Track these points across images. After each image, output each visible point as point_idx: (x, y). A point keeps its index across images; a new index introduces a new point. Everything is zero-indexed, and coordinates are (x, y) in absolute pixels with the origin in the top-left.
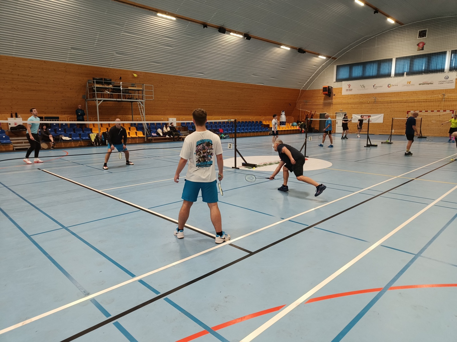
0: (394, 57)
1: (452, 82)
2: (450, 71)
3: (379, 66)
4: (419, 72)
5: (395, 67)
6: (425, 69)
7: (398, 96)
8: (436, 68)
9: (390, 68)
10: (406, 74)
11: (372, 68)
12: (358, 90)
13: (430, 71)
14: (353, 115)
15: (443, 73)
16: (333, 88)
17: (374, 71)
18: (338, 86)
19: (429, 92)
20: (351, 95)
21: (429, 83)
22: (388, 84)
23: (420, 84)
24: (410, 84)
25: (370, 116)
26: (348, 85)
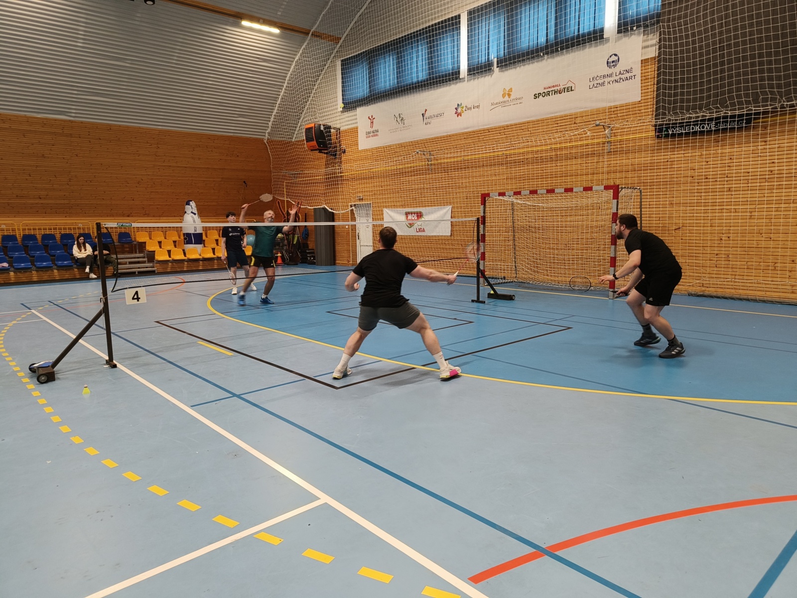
0: (464, 8)
1: (631, 78)
2: (619, 32)
3: (431, 48)
4: (532, 52)
5: (468, 44)
6: (547, 39)
7: (482, 142)
8: (579, 28)
9: (456, 51)
10: (498, 64)
11: (414, 55)
12: (391, 132)
13: (562, 42)
14: (386, 211)
15: (600, 45)
16: (339, 130)
17: (420, 65)
18: (349, 125)
19: (564, 121)
20: (376, 148)
21: (562, 87)
22: (458, 105)
23: (536, 97)
24: (509, 97)
25: (420, 213)
26: (369, 119)
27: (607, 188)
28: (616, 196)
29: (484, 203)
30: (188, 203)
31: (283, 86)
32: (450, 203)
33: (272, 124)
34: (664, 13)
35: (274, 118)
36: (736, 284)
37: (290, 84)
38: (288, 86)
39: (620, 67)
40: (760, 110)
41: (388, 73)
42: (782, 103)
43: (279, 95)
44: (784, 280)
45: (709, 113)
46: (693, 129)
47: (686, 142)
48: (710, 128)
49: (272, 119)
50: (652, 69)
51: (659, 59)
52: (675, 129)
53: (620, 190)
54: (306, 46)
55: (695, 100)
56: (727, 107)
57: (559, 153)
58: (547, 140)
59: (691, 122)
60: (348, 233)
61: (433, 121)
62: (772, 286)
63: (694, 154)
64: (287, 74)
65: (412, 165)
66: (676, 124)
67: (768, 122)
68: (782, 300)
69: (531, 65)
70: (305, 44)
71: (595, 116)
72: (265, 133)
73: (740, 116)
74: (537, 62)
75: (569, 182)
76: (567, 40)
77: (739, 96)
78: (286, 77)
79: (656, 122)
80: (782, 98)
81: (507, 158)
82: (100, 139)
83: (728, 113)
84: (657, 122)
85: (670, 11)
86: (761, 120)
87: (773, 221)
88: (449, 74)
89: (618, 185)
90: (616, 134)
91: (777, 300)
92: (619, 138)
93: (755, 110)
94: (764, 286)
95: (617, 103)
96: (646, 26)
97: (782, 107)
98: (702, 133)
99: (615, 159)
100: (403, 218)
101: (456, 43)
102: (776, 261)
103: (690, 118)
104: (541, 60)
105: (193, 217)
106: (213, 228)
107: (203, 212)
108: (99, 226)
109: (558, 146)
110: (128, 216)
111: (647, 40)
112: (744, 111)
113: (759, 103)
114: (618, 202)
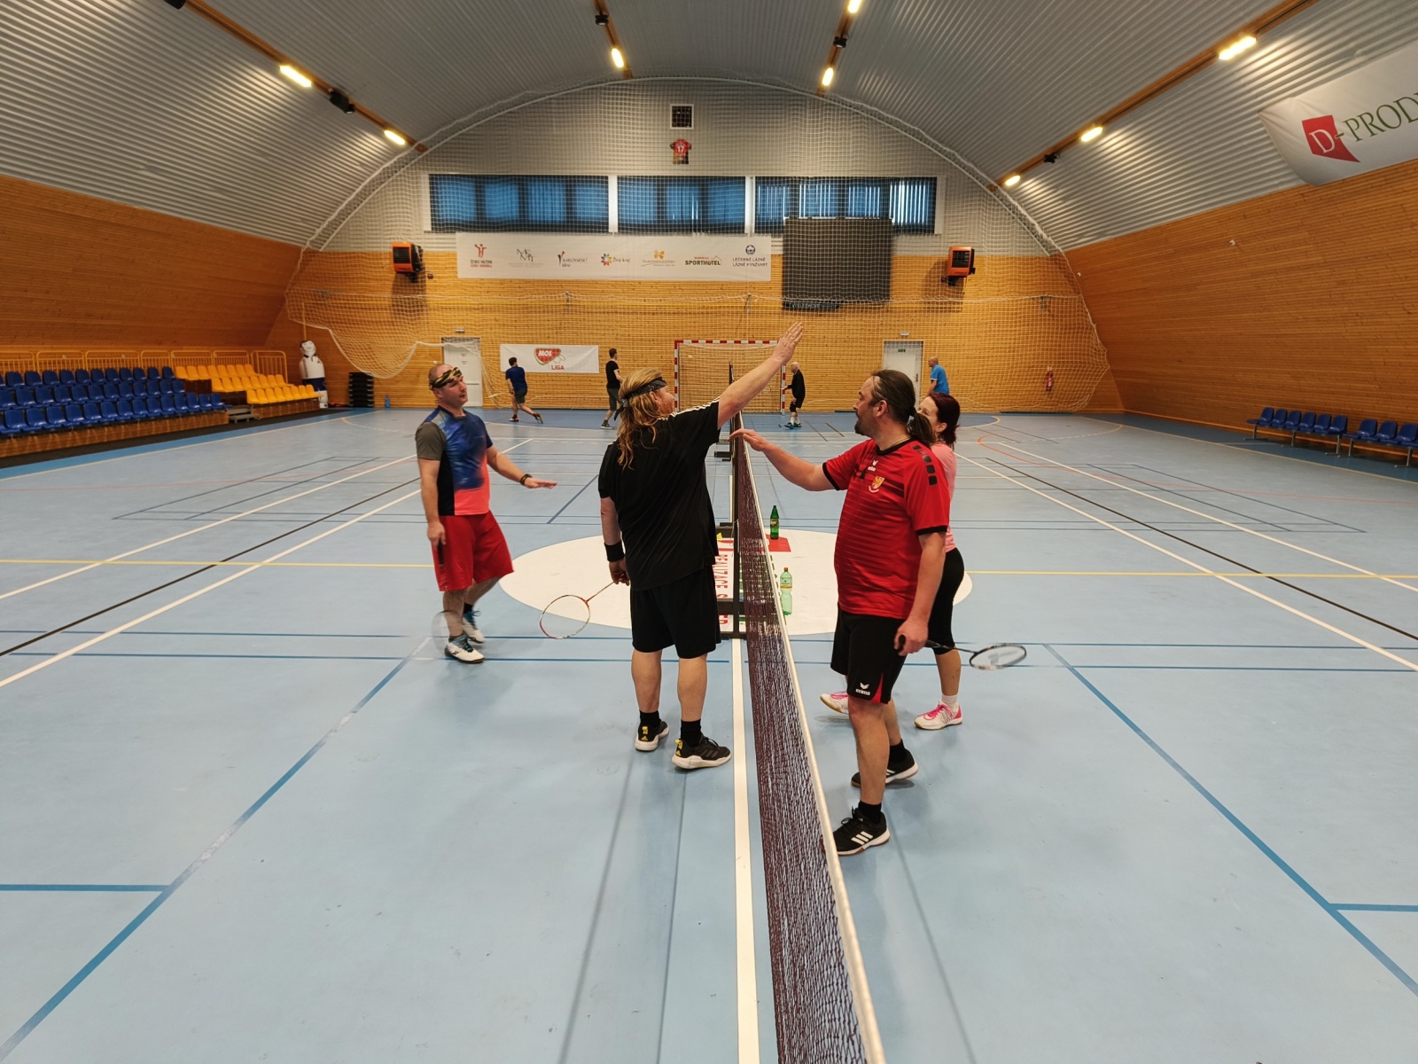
0: (612, 171)
1: (764, 264)
2: (756, 232)
3: (571, 196)
4: (683, 226)
5: (618, 204)
6: (696, 220)
7: (633, 292)
8: (724, 219)
9: (602, 206)
12: (512, 266)
13: (710, 225)
14: (504, 346)
15: (740, 235)
17: (556, 207)
18: (440, 248)
20: (488, 280)
21: (710, 260)
22: (605, 255)
24: (662, 259)
25: (558, 351)
26: (477, 247)
39: (756, 256)
50: (779, 262)
51: (784, 257)
52: (795, 305)
61: (572, 264)
66: (798, 303)
69: (682, 236)
73: (834, 302)
76: (714, 225)
79: (783, 299)
88: (598, 224)
92: (757, 305)
96: (774, 232)
98: (813, 309)
101: (602, 198)
111: (775, 242)
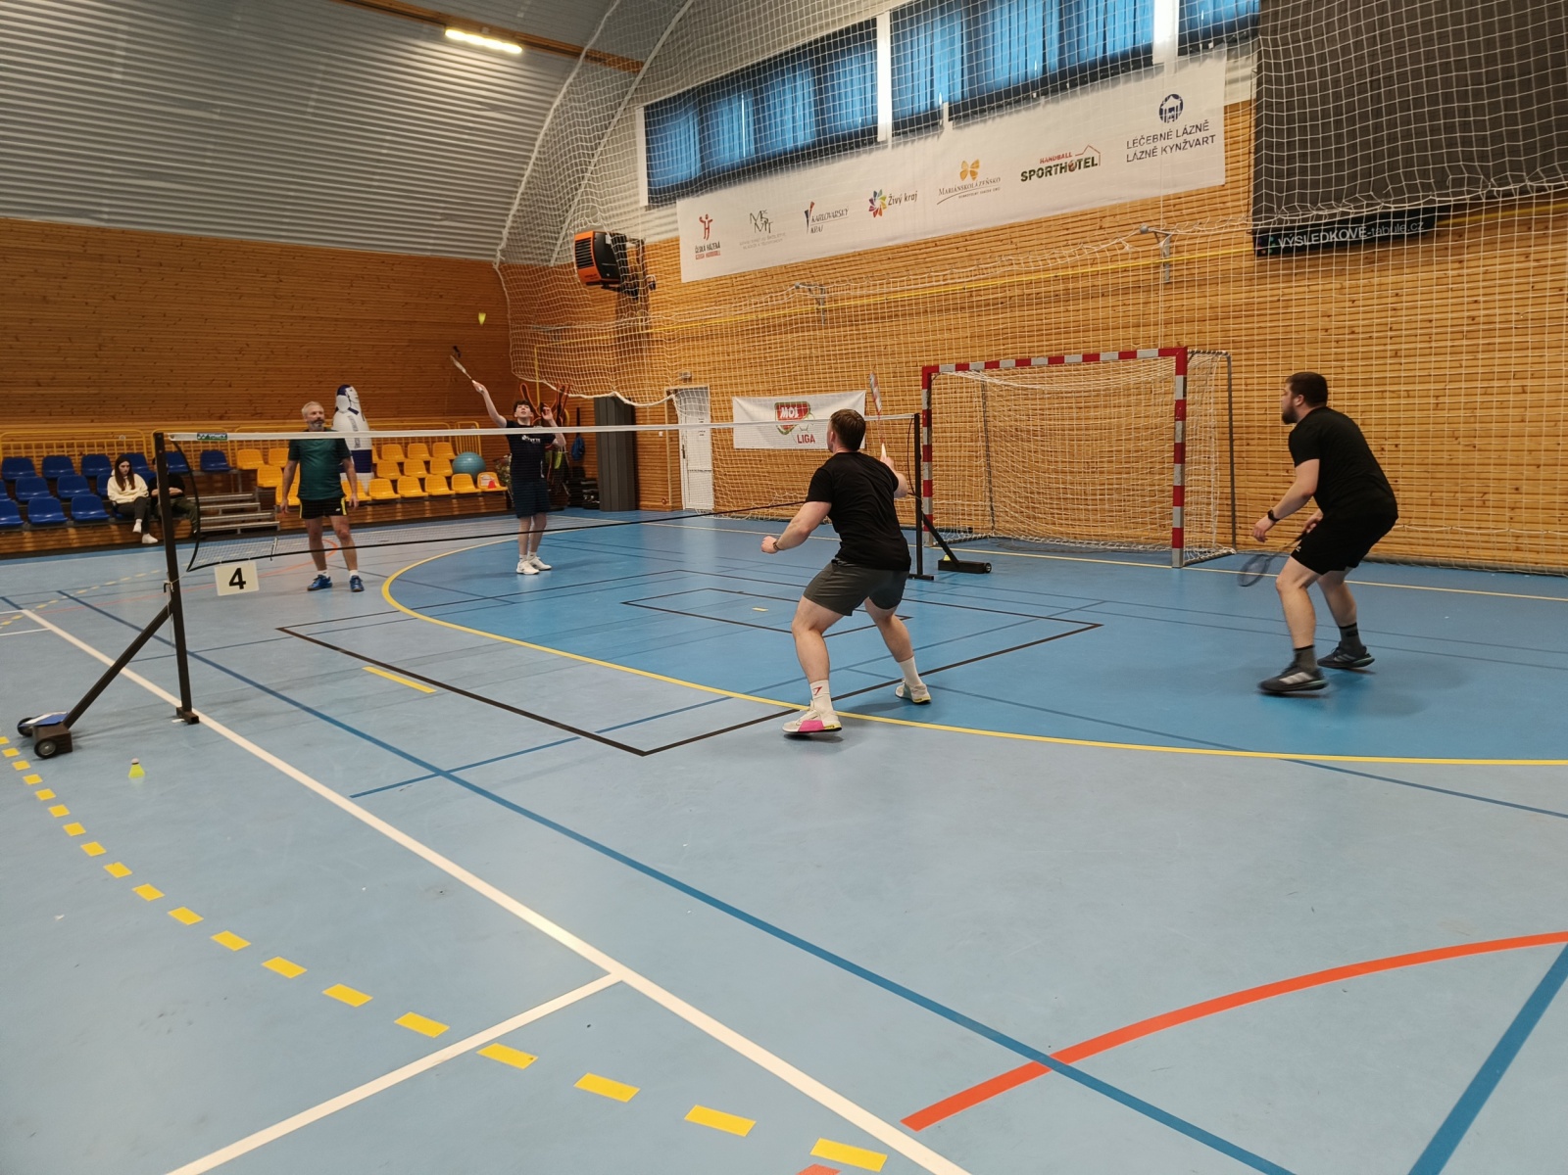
0: (882, 6)
1: (1205, 140)
2: (1182, 52)
3: (820, 83)
4: (1017, 91)
5: (893, 75)
6: (1044, 67)
7: (923, 265)
8: (1105, 45)
9: (869, 89)
10: (950, 114)
11: (788, 97)
12: (745, 248)
13: (1073, 71)
14: (737, 401)
15: (1146, 77)
16: (643, 243)
17: (800, 115)
18: (662, 233)
19: (1080, 224)
20: (717, 279)
21: (1075, 159)
22: (875, 193)
23: (1026, 176)
24: (974, 179)
25: (805, 405)
26: (702, 221)
27: (1164, 353)
28: (1182, 369)
29: (927, 384)
30: (341, 392)
31: (530, 158)
32: (863, 388)
33: (510, 233)
34: (1266, 16)
35: (514, 222)
36: (1411, 535)
37: (544, 153)
38: (541, 159)
39: (1185, 119)
40: (1450, 201)
41: (736, 133)
42: (1490, 188)
43: (523, 176)
44: (1500, 525)
45: (1355, 208)
46: (1325, 238)
47: (1312, 262)
48: (1357, 236)
49: (509, 224)
50: (1245, 124)
51: (1258, 105)
52: (1290, 239)
53: (1189, 356)
54: (574, 79)
55: (1327, 182)
56: (1388, 195)
57: (1071, 286)
58: (1049, 261)
59: (1320, 225)
60: (663, 446)
61: (828, 225)
62: (1479, 538)
63: (1328, 287)
64: (537, 133)
65: (787, 311)
66: (1293, 228)
67: (1463, 224)
68: (1498, 564)
69: (1015, 116)
70: (573, 75)
71: (1139, 214)
72: (495, 250)
73: (1414, 213)
74: (1027, 109)
75: (1091, 342)
76: (1083, 68)
77: (1409, 176)
78: (536, 139)
79: (1255, 225)
80: (1489, 180)
81: (971, 296)
82: (161, 265)
83: (1390, 208)
84: (1257, 225)
85: (1276, 13)
86: (1451, 221)
87: (1478, 413)
88: (856, 133)
89: (1186, 348)
90: (1180, 249)
91: (1488, 565)
92: (1186, 256)
93: (1440, 202)
94: (1464, 537)
95: (1180, 190)
96: (1232, 42)
97: (1490, 196)
98: (1342, 246)
99: (1179, 296)
100: (770, 415)
101: (868, 74)
102: (1485, 490)
103: (1319, 217)
104: (1035, 107)
105: (351, 419)
106: (393, 440)
107: (373, 409)
108: (159, 439)
109: (1070, 272)
110: (221, 418)
111: (1235, 68)
112: (1419, 204)
113: (1448, 188)
114: (1185, 379)
